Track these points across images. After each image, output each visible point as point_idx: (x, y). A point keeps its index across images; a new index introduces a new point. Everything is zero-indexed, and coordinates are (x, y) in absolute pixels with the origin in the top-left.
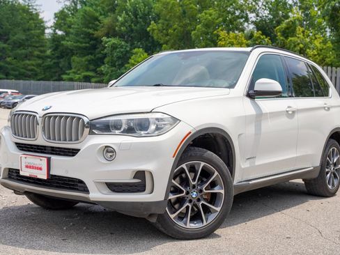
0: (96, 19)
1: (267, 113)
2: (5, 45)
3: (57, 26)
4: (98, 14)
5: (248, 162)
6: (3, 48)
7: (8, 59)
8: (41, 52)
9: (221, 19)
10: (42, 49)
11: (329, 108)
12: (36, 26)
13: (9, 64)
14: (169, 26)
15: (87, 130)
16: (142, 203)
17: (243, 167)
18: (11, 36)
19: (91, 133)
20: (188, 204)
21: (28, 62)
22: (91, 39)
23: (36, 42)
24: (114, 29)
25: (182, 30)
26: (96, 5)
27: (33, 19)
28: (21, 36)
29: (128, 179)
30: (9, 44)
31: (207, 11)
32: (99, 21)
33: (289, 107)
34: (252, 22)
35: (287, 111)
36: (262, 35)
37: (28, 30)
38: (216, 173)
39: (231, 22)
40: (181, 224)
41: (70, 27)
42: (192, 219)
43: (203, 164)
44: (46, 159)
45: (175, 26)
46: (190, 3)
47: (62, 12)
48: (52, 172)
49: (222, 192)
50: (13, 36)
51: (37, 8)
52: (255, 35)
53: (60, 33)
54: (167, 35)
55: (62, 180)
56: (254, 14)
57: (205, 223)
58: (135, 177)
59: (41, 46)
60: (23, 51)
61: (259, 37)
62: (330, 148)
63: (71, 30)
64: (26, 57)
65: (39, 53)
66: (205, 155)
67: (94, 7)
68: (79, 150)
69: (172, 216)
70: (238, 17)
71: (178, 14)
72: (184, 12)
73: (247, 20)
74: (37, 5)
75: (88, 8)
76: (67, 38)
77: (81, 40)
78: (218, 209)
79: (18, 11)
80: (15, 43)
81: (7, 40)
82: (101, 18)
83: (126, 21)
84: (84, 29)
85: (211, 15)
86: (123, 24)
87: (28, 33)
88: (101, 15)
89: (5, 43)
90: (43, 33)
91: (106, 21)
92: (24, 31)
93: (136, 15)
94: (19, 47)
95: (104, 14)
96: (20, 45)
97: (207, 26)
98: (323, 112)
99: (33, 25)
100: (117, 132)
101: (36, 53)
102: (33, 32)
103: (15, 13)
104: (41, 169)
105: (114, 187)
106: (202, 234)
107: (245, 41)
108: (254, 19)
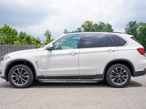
5: (44, 69)
11: (114, 51)
20: (18, 79)
35: (70, 54)
38: (27, 72)
42: (19, 83)
43: (23, 69)
49: (28, 77)
57: (22, 85)
69: (13, 81)
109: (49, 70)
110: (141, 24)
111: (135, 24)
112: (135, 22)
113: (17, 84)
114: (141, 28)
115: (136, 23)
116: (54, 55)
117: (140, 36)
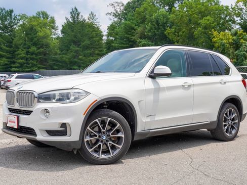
0: (133, 29)
1: (164, 87)
2: (78, 49)
3: (109, 35)
4: (133, 26)
5: (149, 118)
6: (77, 50)
7: (80, 57)
8: (100, 51)
9: (215, 23)
10: (100, 49)
11: (225, 83)
12: (96, 35)
13: (81, 60)
14: (180, 30)
15: (36, 99)
16: (65, 142)
17: (144, 121)
18: (82, 43)
19: (39, 102)
20: (100, 143)
21: (91, 58)
22: (130, 41)
23: (96, 45)
24: (144, 34)
25: (188, 32)
26: (132, 19)
27: (95, 31)
28: (87, 42)
29: (57, 128)
30: (81, 48)
31: (206, 18)
32: (135, 30)
33: (185, 83)
34: (238, 23)
35: (183, 86)
36: (244, 32)
37: (92, 38)
38: (118, 125)
39: (223, 24)
40: (96, 155)
41: (117, 34)
42: (103, 153)
43: (109, 119)
44: (16, 117)
45: (184, 30)
46: (193, 14)
47: (112, 25)
48: (20, 125)
49: (123, 136)
50: (83, 42)
51: (97, 24)
52: (239, 32)
53: (111, 38)
54: (178, 36)
55: (25, 129)
56: (239, 18)
57: (112, 155)
58: (61, 127)
59: (100, 48)
60: (89, 51)
61: (242, 34)
62: (227, 109)
63: (117, 36)
64: (91, 55)
65: (99, 52)
66: (111, 114)
67: (131, 21)
68: (32, 111)
69: (90, 150)
70: (227, 21)
71: (185, 22)
72: (190, 20)
73: (234, 22)
74: (97, 22)
75: (127, 22)
76: (115, 42)
77: (124, 42)
78: (121, 147)
79: (86, 26)
80: (84, 47)
81: (79, 45)
82: (136, 27)
83: (151, 29)
84: (126, 35)
85: (208, 20)
86: (149, 31)
87: (91, 40)
88: (136, 25)
89: (78, 47)
90: (101, 39)
91: (139, 29)
92: (90, 39)
93: (158, 24)
94: (87, 49)
95: (138, 25)
96: (86, 47)
97: (205, 28)
98: (219, 85)
99: (95, 35)
100: (54, 101)
101: (97, 52)
102: (94, 39)
103: (84, 28)
104: (15, 122)
105: (51, 133)
106: (110, 161)
107: (231, 37)
108: (239, 21)
109: (157, 118)
110: (23, 17)
111: (11, 15)
112: (11, 11)
113: (99, 155)
114: (23, 26)
115: (13, 14)
116: (164, 89)
117: (21, 41)
